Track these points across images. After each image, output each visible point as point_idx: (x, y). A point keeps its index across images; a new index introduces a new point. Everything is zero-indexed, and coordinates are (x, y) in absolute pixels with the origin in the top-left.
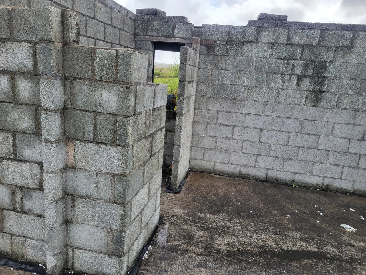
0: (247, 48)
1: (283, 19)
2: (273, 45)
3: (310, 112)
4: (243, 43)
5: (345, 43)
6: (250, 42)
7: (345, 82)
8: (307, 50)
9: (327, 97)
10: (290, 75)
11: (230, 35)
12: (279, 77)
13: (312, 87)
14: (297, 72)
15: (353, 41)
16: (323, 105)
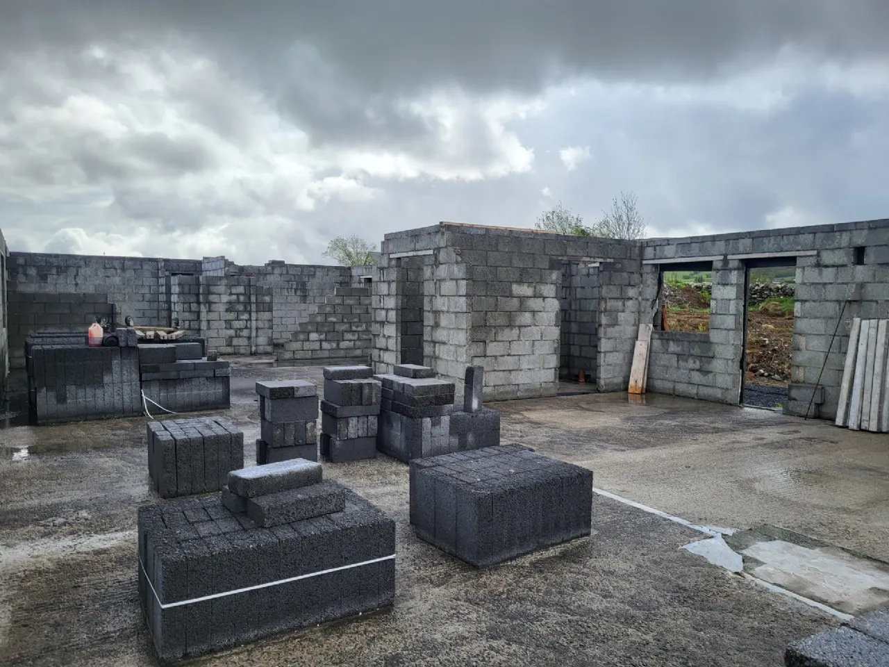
0: (268, 277)
1: (283, 262)
2: (281, 275)
3: (303, 306)
4: (266, 274)
5: (312, 273)
6: (270, 274)
7: (315, 291)
8: (296, 277)
9: (309, 298)
10: (291, 289)
11: (259, 270)
12: (286, 290)
13: (302, 294)
14: (294, 287)
15: (315, 272)
16: (308, 302)
